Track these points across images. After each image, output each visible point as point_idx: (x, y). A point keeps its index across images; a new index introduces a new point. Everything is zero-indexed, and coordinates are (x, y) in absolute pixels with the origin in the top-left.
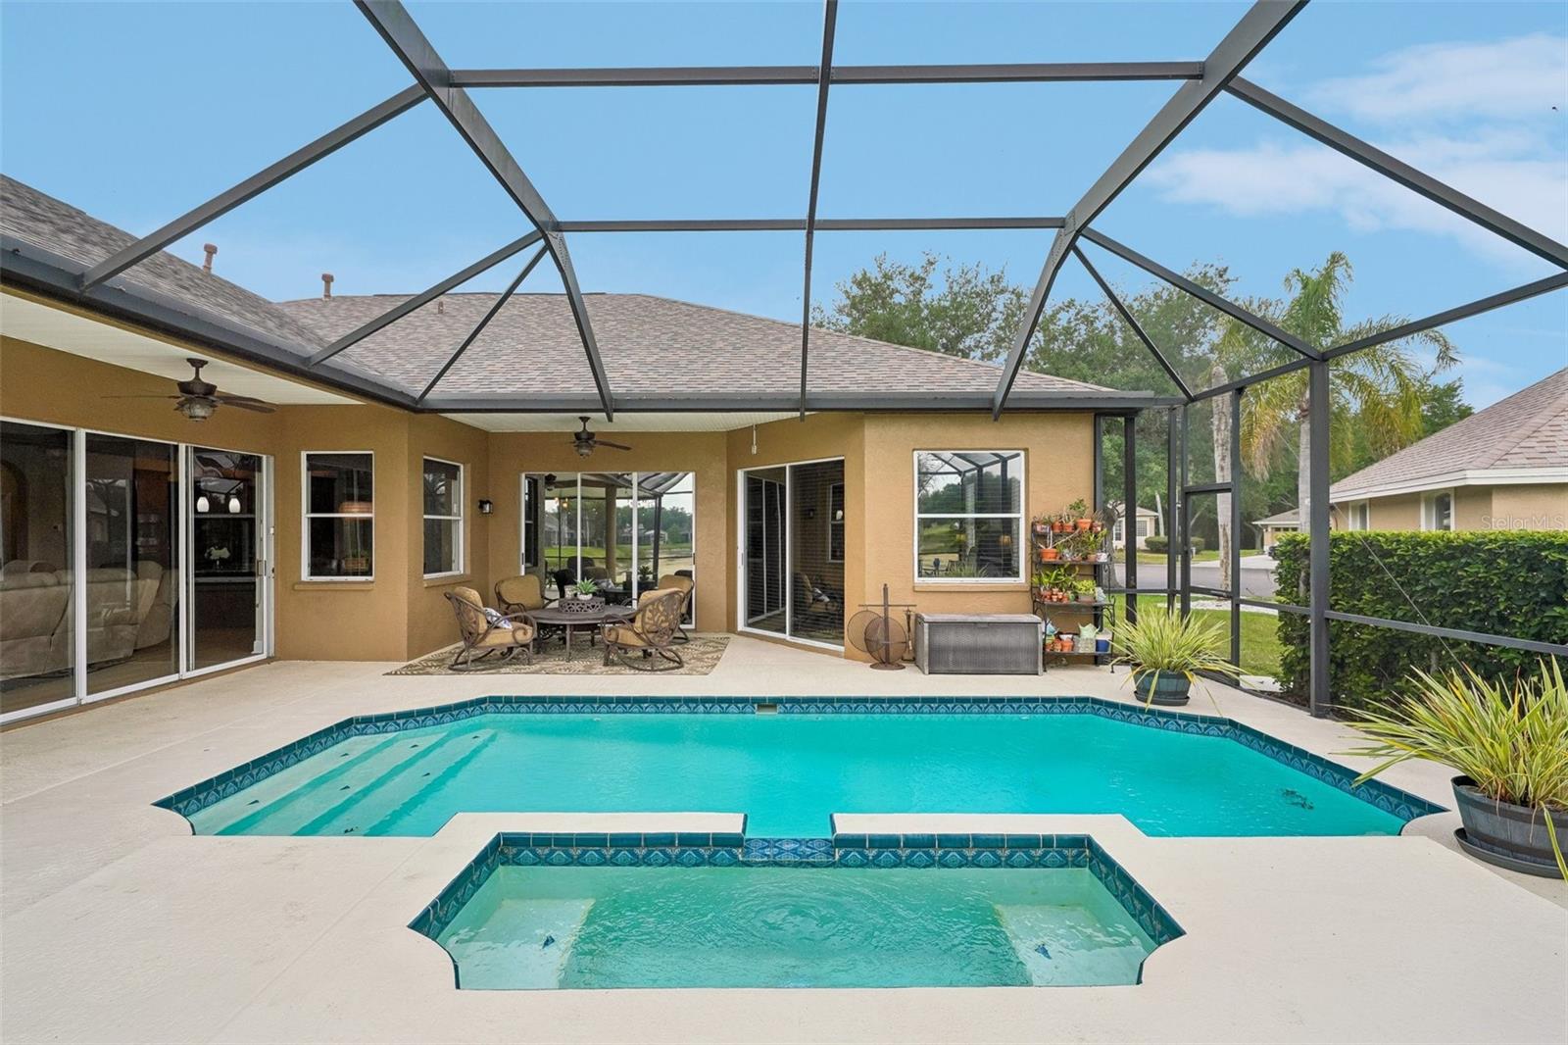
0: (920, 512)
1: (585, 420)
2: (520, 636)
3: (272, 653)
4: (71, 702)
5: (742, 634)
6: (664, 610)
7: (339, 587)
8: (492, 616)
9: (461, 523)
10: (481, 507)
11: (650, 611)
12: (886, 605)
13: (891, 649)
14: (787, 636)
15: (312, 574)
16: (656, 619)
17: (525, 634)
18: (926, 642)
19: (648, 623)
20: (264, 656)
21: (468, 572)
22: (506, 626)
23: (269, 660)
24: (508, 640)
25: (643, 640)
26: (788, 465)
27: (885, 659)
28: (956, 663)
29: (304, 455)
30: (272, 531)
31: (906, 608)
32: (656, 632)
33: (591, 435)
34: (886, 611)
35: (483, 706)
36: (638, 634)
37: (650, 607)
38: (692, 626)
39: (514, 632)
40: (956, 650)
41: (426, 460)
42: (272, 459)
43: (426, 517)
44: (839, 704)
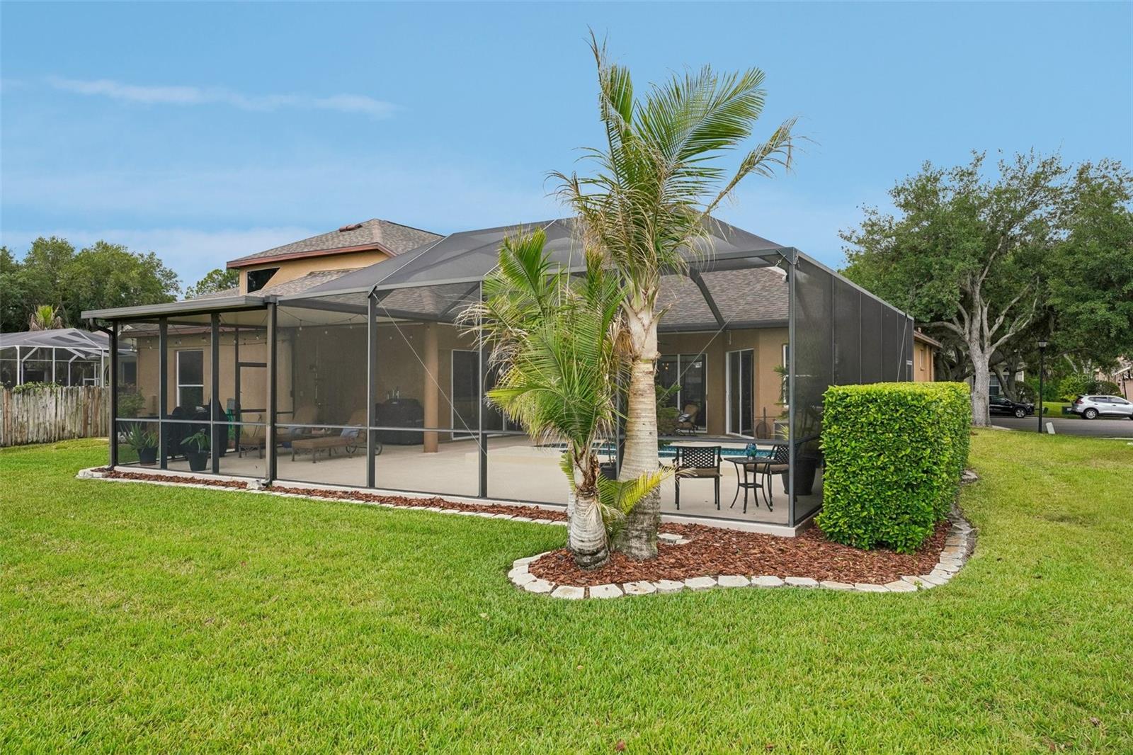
5: (729, 435)
12: (765, 417)
26: (740, 353)
38: (706, 432)
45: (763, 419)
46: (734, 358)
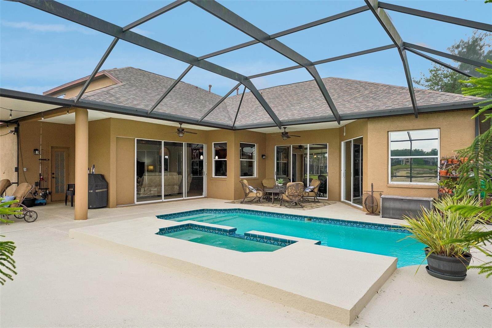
0: (391, 156)
1: (285, 128)
2: (258, 195)
3: (206, 196)
4: (161, 201)
5: (343, 202)
6: (295, 189)
7: (219, 179)
8: (251, 188)
9: (256, 162)
10: (262, 157)
11: (290, 189)
12: (373, 191)
13: (374, 207)
14: (351, 203)
15: (216, 175)
16: (292, 191)
17: (260, 194)
18: (381, 205)
19: (290, 193)
20: (204, 196)
21: (258, 177)
22: (254, 192)
23: (205, 197)
24: (255, 195)
25: (289, 198)
26: (352, 139)
27: (373, 212)
28: (393, 214)
29: (213, 143)
30: (206, 164)
31: (380, 193)
32: (293, 196)
33: (287, 133)
34: (372, 193)
35: (236, 211)
36: (287, 196)
37: (290, 188)
38: (327, 198)
39: (257, 193)
40: (393, 209)
41: (240, 143)
42: (206, 145)
43: (241, 160)
44: (331, 221)
45: (370, 193)
46: (348, 144)
